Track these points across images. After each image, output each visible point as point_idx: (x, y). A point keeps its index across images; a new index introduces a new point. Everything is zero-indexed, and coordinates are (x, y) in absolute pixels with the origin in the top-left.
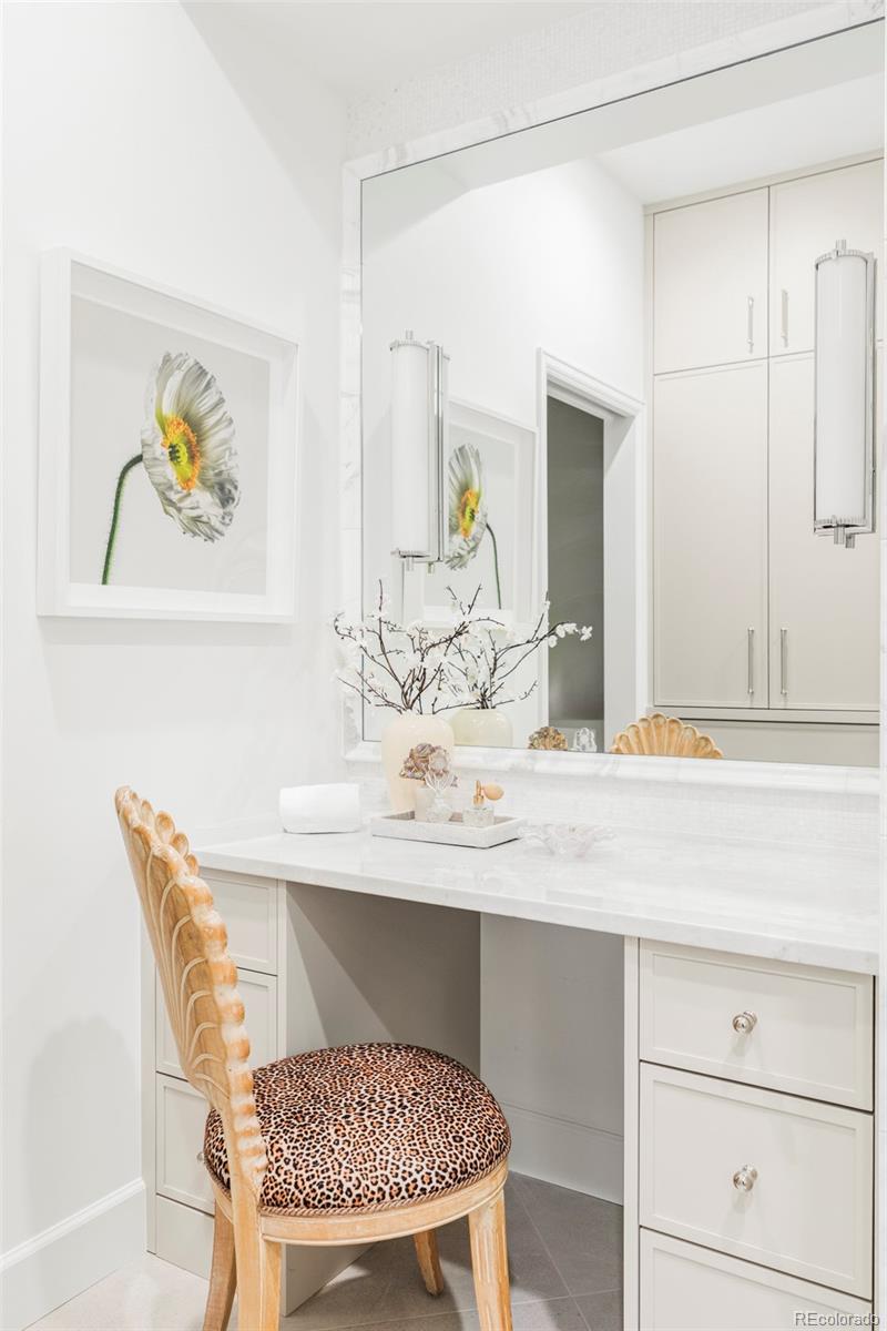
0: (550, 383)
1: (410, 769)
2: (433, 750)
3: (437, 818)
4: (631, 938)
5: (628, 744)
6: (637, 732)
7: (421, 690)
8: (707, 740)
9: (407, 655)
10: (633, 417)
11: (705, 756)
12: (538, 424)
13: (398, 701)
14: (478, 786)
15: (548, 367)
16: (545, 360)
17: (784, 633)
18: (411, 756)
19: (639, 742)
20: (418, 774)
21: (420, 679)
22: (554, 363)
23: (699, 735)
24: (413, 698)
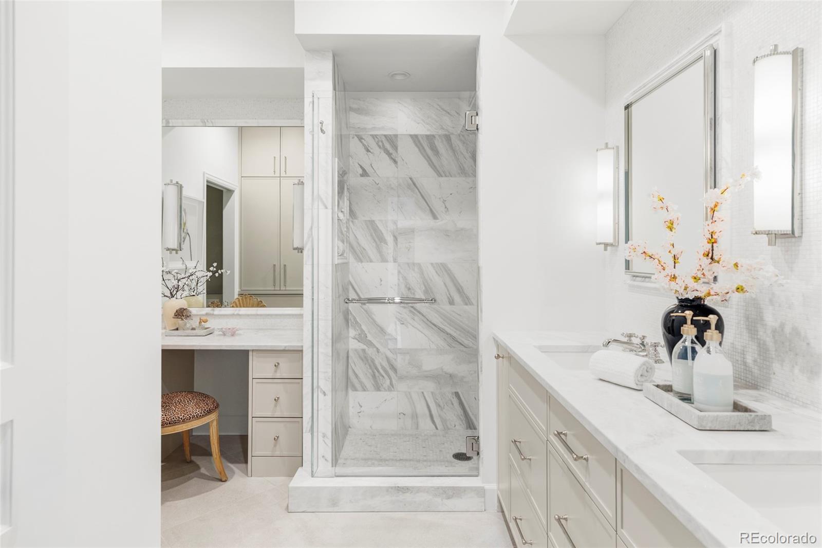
0: (207, 181)
1: (176, 315)
2: (185, 309)
3: (188, 329)
4: (251, 350)
5: (236, 304)
6: (239, 300)
7: (177, 292)
8: (261, 302)
9: (172, 281)
10: (234, 191)
11: (261, 307)
12: (204, 198)
13: (169, 295)
14: (200, 319)
15: (207, 177)
16: (206, 175)
17: (285, 266)
18: (177, 311)
19: (240, 303)
20: (180, 317)
21: (177, 288)
22: (208, 176)
23: (259, 300)
24: (174, 294)
